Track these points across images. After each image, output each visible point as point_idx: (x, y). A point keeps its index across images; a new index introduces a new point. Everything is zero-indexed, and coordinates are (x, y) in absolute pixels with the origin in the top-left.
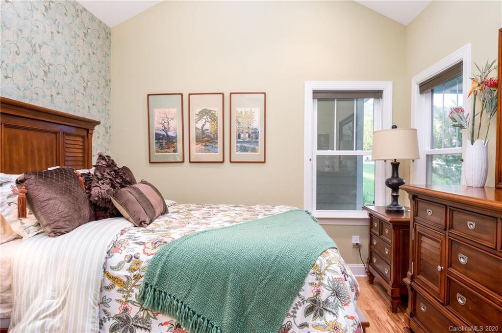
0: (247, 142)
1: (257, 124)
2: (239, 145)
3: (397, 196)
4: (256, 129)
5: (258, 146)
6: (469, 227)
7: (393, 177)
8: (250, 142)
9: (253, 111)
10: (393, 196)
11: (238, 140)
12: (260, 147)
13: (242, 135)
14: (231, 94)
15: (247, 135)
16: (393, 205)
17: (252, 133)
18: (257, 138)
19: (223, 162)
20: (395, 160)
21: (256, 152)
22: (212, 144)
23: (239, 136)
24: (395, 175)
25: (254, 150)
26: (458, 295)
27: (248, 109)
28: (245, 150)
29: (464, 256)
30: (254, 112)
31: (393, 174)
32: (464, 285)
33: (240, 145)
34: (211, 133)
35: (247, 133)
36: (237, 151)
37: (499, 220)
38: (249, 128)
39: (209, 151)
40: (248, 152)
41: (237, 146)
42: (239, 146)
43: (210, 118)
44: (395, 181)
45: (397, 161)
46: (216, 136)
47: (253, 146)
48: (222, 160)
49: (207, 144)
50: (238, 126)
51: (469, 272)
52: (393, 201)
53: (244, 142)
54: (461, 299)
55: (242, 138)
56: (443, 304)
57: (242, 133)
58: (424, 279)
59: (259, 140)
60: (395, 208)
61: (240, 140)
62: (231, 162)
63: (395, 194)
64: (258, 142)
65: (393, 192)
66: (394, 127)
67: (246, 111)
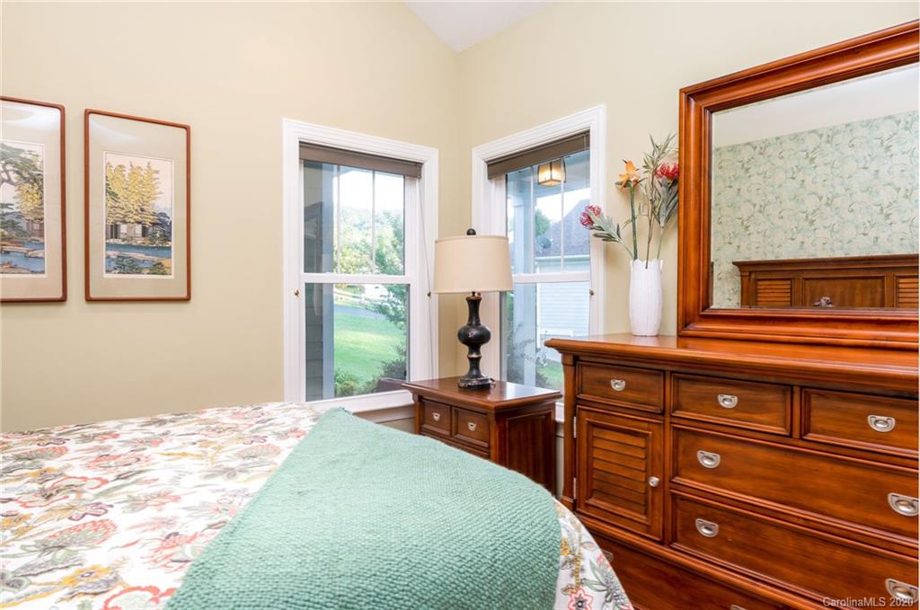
0: (139, 247)
1: (166, 200)
2: (113, 254)
3: (478, 359)
4: (165, 215)
5: (170, 257)
6: (722, 404)
7: (470, 324)
8: (147, 248)
9: (154, 168)
10: (471, 359)
11: (112, 241)
12: (175, 261)
13: (123, 229)
14: (88, 113)
15: (139, 229)
16: (470, 376)
17: (154, 224)
18: (167, 237)
19: (63, 300)
20: (474, 293)
21: (163, 274)
22: (24, 249)
23: (114, 231)
24: (474, 322)
25: (158, 269)
26: (699, 521)
27: (142, 162)
28: (133, 267)
29: (710, 455)
30: (157, 172)
31: (471, 319)
32: (718, 504)
33: (117, 253)
34: (19, 217)
35: (139, 223)
36: (107, 271)
37: (796, 390)
38: (142, 210)
39: (15, 267)
40: (140, 273)
41: (108, 257)
42: (113, 257)
43: (17, 172)
44: (474, 332)
45: (476, 295)
46: (36, 226)
47: (155, 259)
48: (59, 295)
49: (7, 248)
50: (111, 203)
51: (724, 480)
52: (471, 369)
53: (130, 247)
54: (707, 528)
55: (122, 236)
56: (661, 543)
57: (125, 222)
58: (604, 503)
59: (172, 244)
60: (475, 382)
61: (119, 241)
62: (89, 300)
63: (474, 356)
64: (169, 248)
65: (471, 352)
66: (471, 232)
67: (135, 166)
